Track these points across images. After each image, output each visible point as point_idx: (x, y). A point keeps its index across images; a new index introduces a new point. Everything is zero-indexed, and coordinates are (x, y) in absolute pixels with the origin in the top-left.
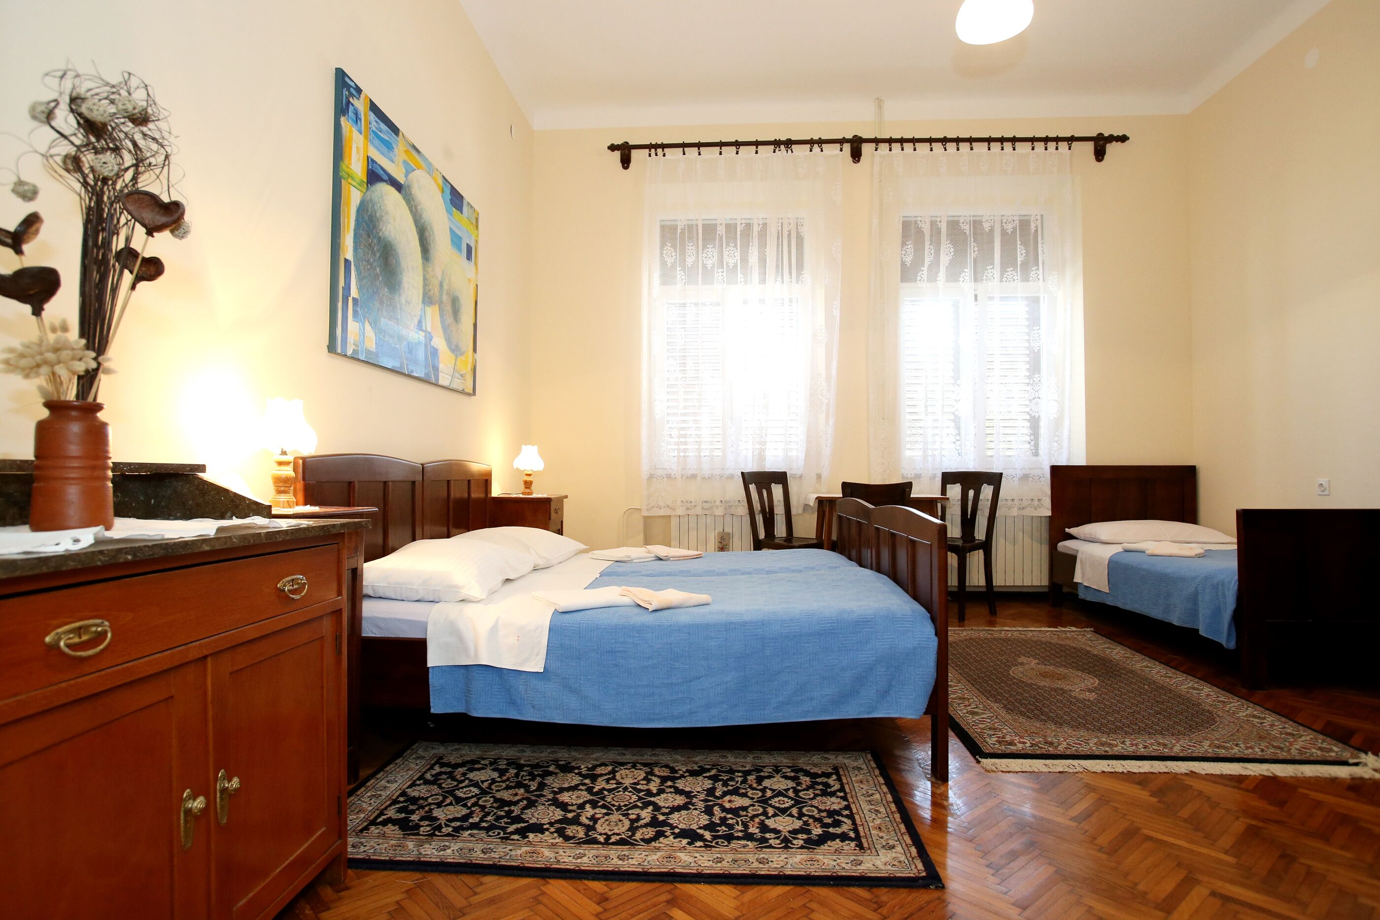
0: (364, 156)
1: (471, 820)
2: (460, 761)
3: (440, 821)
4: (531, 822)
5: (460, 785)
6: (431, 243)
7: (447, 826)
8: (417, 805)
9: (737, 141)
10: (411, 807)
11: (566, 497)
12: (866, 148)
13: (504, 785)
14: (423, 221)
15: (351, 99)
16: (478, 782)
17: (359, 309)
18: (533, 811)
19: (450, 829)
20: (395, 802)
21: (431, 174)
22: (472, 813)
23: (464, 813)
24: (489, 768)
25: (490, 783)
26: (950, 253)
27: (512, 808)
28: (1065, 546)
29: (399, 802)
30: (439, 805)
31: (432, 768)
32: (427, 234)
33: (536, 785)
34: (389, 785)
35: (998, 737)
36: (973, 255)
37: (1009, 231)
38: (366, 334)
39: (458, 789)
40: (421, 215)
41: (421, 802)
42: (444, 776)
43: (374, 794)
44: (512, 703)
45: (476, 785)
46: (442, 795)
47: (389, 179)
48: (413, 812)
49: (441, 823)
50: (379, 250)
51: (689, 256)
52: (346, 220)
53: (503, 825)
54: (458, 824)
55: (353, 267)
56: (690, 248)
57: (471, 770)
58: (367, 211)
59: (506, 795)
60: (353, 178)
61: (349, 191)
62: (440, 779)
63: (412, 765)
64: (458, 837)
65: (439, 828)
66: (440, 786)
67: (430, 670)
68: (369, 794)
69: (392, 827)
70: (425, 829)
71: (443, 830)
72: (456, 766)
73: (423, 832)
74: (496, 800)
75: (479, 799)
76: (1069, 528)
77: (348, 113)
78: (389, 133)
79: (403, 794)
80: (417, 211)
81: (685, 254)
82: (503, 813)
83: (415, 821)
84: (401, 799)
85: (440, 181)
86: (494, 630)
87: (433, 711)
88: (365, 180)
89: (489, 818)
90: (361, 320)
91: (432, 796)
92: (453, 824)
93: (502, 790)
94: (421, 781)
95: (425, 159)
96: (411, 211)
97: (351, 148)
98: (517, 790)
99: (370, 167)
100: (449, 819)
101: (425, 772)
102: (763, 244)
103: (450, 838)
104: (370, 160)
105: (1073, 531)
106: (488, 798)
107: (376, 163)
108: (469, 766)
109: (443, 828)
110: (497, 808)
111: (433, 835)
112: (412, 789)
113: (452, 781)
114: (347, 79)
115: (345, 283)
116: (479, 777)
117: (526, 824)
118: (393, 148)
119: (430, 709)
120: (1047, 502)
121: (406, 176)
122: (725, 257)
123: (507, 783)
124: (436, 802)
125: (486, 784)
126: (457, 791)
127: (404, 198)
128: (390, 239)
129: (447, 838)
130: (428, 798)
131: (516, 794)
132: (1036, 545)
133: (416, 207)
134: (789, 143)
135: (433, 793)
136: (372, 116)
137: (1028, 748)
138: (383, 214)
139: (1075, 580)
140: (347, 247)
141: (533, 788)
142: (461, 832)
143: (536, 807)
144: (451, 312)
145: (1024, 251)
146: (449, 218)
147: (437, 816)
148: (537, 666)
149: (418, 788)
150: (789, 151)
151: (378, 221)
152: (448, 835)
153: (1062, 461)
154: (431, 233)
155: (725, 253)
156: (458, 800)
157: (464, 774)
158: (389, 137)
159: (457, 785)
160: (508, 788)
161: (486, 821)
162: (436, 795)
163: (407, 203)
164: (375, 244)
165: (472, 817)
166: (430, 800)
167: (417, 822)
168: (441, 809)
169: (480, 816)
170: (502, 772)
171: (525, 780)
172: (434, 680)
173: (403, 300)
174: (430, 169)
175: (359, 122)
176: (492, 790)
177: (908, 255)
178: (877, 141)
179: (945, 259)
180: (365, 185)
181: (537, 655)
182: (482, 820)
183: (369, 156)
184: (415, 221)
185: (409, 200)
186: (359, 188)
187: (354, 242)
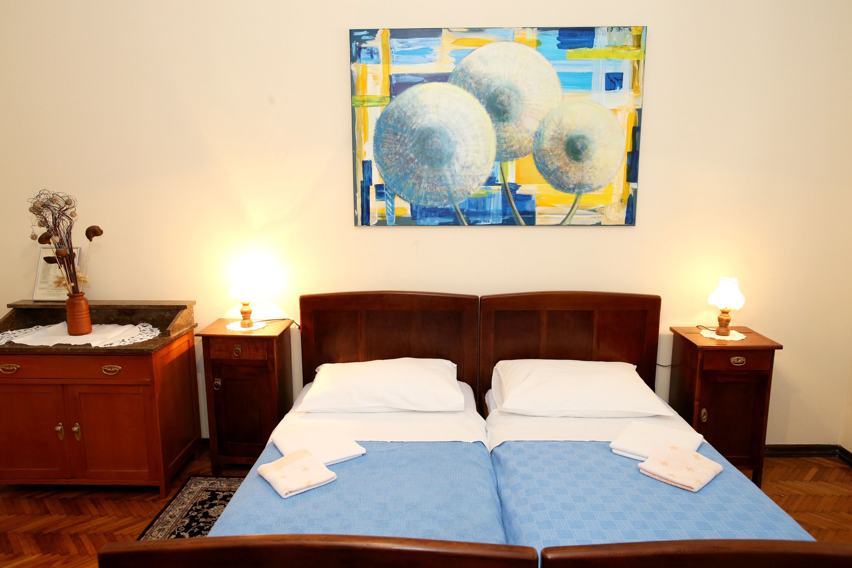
0: (384, 78)
6: (514, 103)
11: (781, 347)
14: (493, 89)
15: (363, 45)
17: (384, 191)
21: (510, 39)
32: (503, 98)
38: (396, 206)
40: (489, 86)
47: (425, 78)
50: (412, 140)
52: (363, 134)
55: (374, 164)
58: (392, 116)
60: (369, 101)
61: (365, 113)
77: (360, 56)
78: (421, 41)
80: (481, 84)
85: (532, 36)
88: (388, 95)
90: (388, 198)
96: (468, 88)
97: (365, 82)
99: (394, 82)
104: (393, 77)
107: (403, 75)
114: (356, 34)
115: (364, 178)
118: (432, 50)
121: (456, 63)
127: (454, 83)
128: (430, 126)
133: (478, 83)
136: (395, 42)
138: (417, 110)
140: (365, 152)
144: (564, 153)
146: (554, 65)
151: (409, 118)
154: (513, 93)
158: (424, 44)
163: (459, 85)
164: (405, 138)
173: (457, 167)
175: (375, 56)
180: (388, 99)
183: (391, 74)
184: (478, 95)
185: (464, 81)
186: (380, 104)
187: (374, 146)
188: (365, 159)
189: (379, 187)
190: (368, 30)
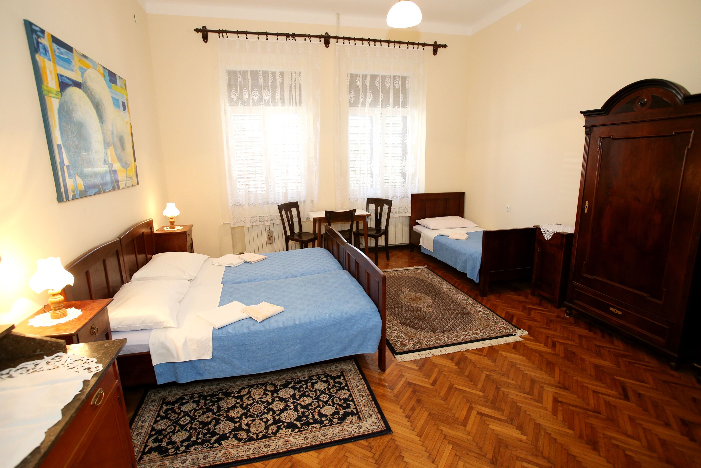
0: (55, 76)
1: (192, 440)
2: (174, 399)
3: (177, 444)
4: (221, 433)
5: (180, 417)
7: (182, 446)
8: (162, 435)
9: (266, 32)
10: (160, 437)
12: (332, 41)
13: (201, 411)
14: (96, 100)
15: (40, 41)
16: (188, 412)
17: (70, 171)
18: (219, 426)
19: (184, 448)
20: (151, 436)
21: (96, 69)
22: (191, 434)
23: (187, 436)
24: (190, 401)
25: (194, 412)
26: (371, 97)
27: (210, 426)
28: (416, 228)
29: (153, 435)
30: (173, 432)
31: (161, 407)
32: (100, 107)
33: (216, 408)
34: (143, 425)
35: (400, 342)
36: (381, 99)
37: (397, 88)
38: (77, 182)
39: (180, 420)
40: (95, 97)
41: (164, 432)
42: (170, 412)
43: (138, 432)
44: (199, 373)
45: (187, 414)
46: (173, 425)
47: (73, 83)
48: (161, 441)
49: (178, 445)
50: (75, 129)
51: (245, 95)
52: (53, 121)
53: (208, 439)
54: (187, 443)
55: (63, 147)
56: (245, 91)
57: (182, 404)
58: (64, 108)
59: (203, 418)
60: (52, 93)
61: (51, 102)
62: (168, 414)
63: (151, 407)
64: (189, 452)
65: (178, 448)
66: (169, 418)
67: (154, 367)
68: (135, 434)
69: (154, 453)
70: (171, 451)
71: (181, 449)
72: (174, 403)
73: (171, 453)
74: (201, 423)
75: (192, 424)
76: (418, 220)
77: (40, 50)
78: (67, 53)
79: (153, 429)
80: (92, 95)
81: (243, 95)
82: (206, 431)
83: (164, 446)
84: (153, 433)
85: (102, 70)
86: (185, 343)
87: (158, 383)
88: (59, 90)
89: (200, 436)
90: (73, 176)
91: (168, 427)
92: (184, 444)
93: (201, 415)
94: (159, 418)
95: (91, 60)
96: (89, 97)
97: (47, 74)
98: (208, 413)
99: (60, 80)
100: (181, 441)
101: (159, 411)
102: (282, 90)
103: (186, 454)
104: (59, 76)
105: (419, 221)
106: (196, 423)
107: (63, 76)
108: (180, 402)
109: (180, 448)
110: (202, 428)
111: (176, 454)
112: (156, 425)
113: (175, 414)
114: (33, 26)
115: (60, 160)
116: (187, 409)
117: (218, 436)
118: (71, 62)
119: (157, 383)
120: (410, 210)
121: (82, 76)
122: (264, 96)
123: (202, 410)
124: (171, 430)
125: (192, 414)
126: (179, 421)
127: (84, 91)
128: (79, 120)
129: (184, 454)
130: (166, 428)
131: (208, 417)
132: (404, 227)
133: (91, 93)
134: (294, 36)
135: (168, 425)
136: (55, 46)
137: (412, 347)
138: (73, 106)
139: (420, 245)
140: (57, 137)
141: (215, 411)
142: (190, 448)
143: (220, 423)
144: (120, 146)
145: (403, 97)
146: (110, 91)
147: (175, 441)
148: (209, 356)
149: (159, 423)
150: (294, 40)
151: (72, 112)
152: (184, 452)
153: (416, 192)
154: (102, 105)
155: (264, 94)
156: (183, 427)
157: (179, 408)
158: (68, 56)
159: (178, 417)
160: (204, 413)
161: (199, 438)
162: (170, 426)
163: (86, 93)
164: (72, 128)
165: (192, 437)
166: (168, 430)
167: (166, 447)
168: (175, 435)
169: (196, 435)
170: (198, 403)
171: (210, 406)
172: (156, 370)
174: (95, 65)
175: (47, 53)
176: (196, 416)
177: (352, 97)
178: (337, 38)
179: (369, 100)
180: (60, 93)
181: (208, 351)
182: (197, 438)
183: (58, 73)
184: (92, 102)
185: (87, 91)
186: (57, 96)
187: (60, 132)
188: (58, 143)
189: (68, 166)
190: (40, 28)
